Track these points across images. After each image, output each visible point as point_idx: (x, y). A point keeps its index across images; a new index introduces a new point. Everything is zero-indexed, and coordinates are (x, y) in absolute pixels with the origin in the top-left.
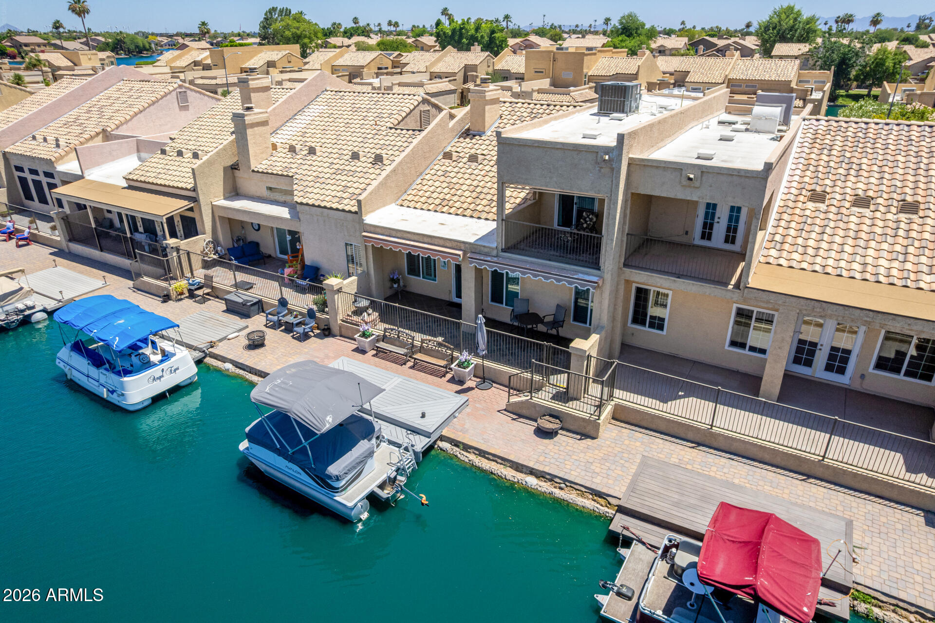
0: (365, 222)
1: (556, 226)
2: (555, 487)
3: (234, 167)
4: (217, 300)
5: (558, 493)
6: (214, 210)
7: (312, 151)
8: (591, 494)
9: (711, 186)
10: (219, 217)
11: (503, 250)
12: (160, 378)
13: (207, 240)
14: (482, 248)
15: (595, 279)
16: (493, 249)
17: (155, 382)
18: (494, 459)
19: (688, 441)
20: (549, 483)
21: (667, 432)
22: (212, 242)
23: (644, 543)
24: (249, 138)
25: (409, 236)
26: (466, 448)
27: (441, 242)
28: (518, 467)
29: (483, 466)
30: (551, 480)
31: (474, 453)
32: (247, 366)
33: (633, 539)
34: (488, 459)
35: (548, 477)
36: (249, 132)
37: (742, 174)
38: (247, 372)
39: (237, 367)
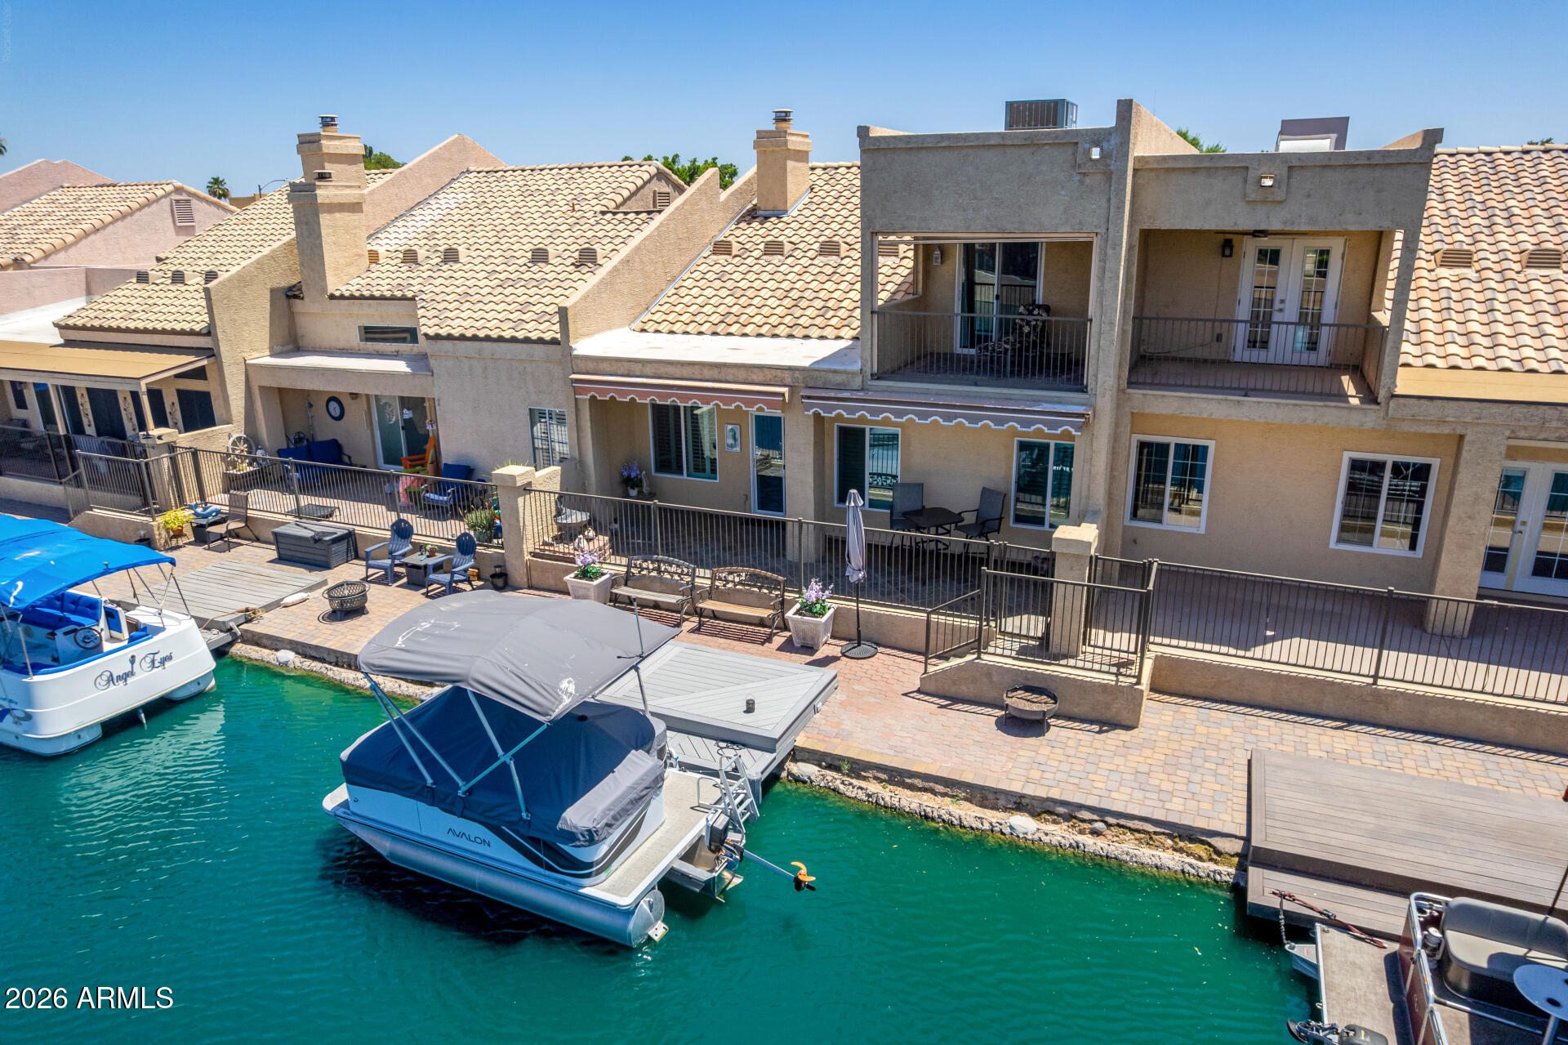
1: (958, 350)
2: (1081, 832)
3: (292, 294)
4: (255, 544)
5: (1094, 844)
6: (252, 375)
7: (451, 256)
8: (1170, 836)
9: (1309, 196)
10: (261, 388)
11: (877, 377)
12: (124, 677)
13: (235, 436)
14: (831, 376)
15: (1080, 410)
16: (854, 374)
17: (112, 687)
18: (927, 785)
19: (1325, 718)
20: (1065, 825)
21: (1274, 704)
22: (246, 441)
23: (1344, 928)
24: (323, 232)
25: (670, 370)
26: (857, 768)
27: (742, 375)
28: (984, 796)
29: (904, 803)
30: (1069, 817)
31: (876, 778)
32: (330, 651)
33: (1311, 921)
34: (912, 788)
35: (1061, 810)
36: (325, 219)
37: (1377, 160)
38: (330, 663)
39: (305, 656)
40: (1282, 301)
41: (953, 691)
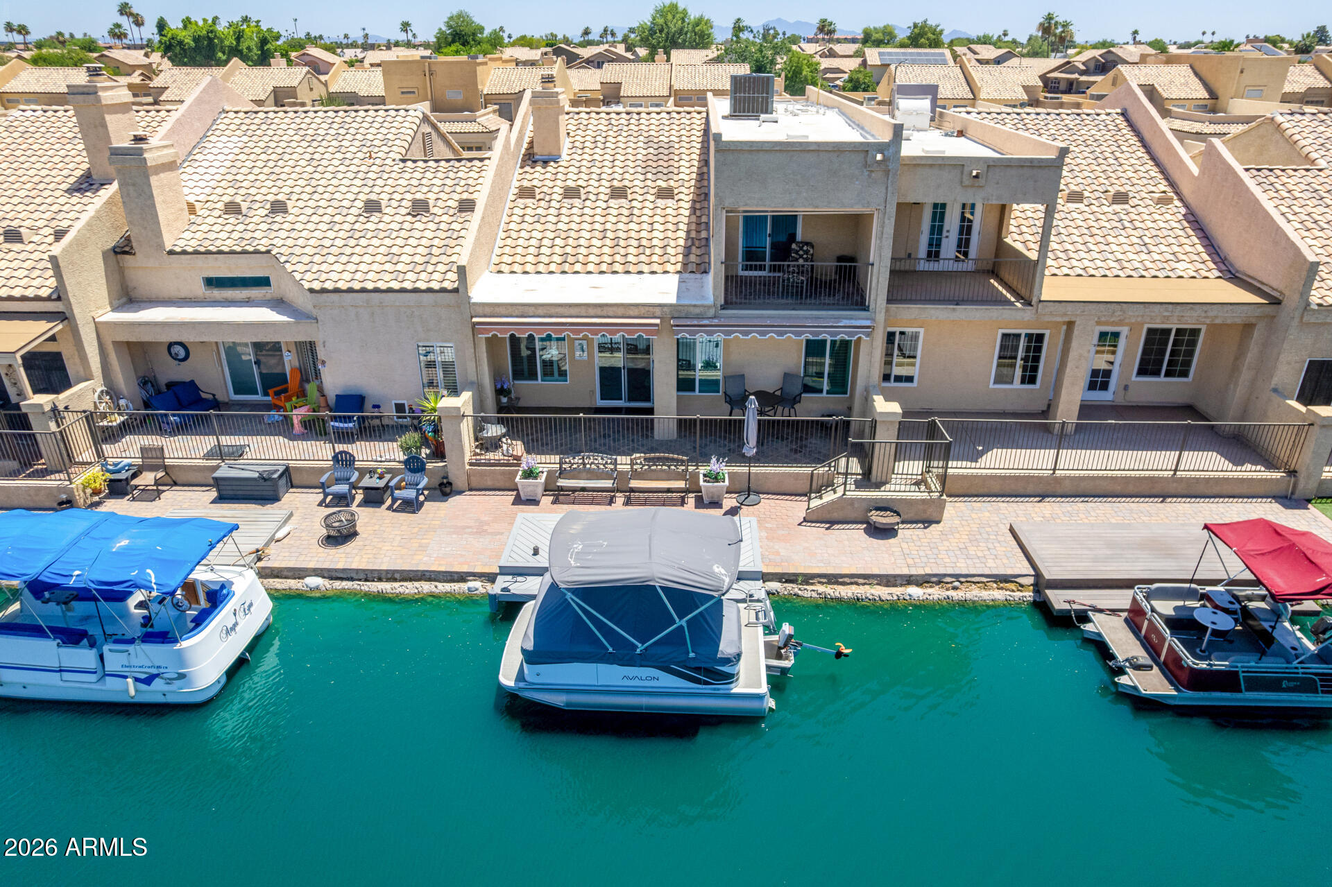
0: (473, 301)
1: (741, 273)
2: (947, 590)
3: (123, 250)
5: (956, 595)
6: (103, 332)
7: (278, 207)
8: (995, 582)
9: (998, 183)
11: (723, 308)
12: (233, 628)
13: (99, 390)
14: (692, 309)
15: (867, 323)
16: (709, 307)
17: (230, 638)
18: (853, 580)
20: (937, 587)
22: (108, 393)
23: (1101, 611)
24: (155, 193)
26: (808, 579)
27: (620, 311)
28: (888, 580)
29: (843, 594)
30: (939, 583)
31: (819, 582)
33: (1086, 611)
34: (843, 584)
35: (934, 579)
36: (154, 180)
37: (1036, 164)
38: (360, 580)
39: (331, 578)
40: (948, 231)
41: (828, 517)
